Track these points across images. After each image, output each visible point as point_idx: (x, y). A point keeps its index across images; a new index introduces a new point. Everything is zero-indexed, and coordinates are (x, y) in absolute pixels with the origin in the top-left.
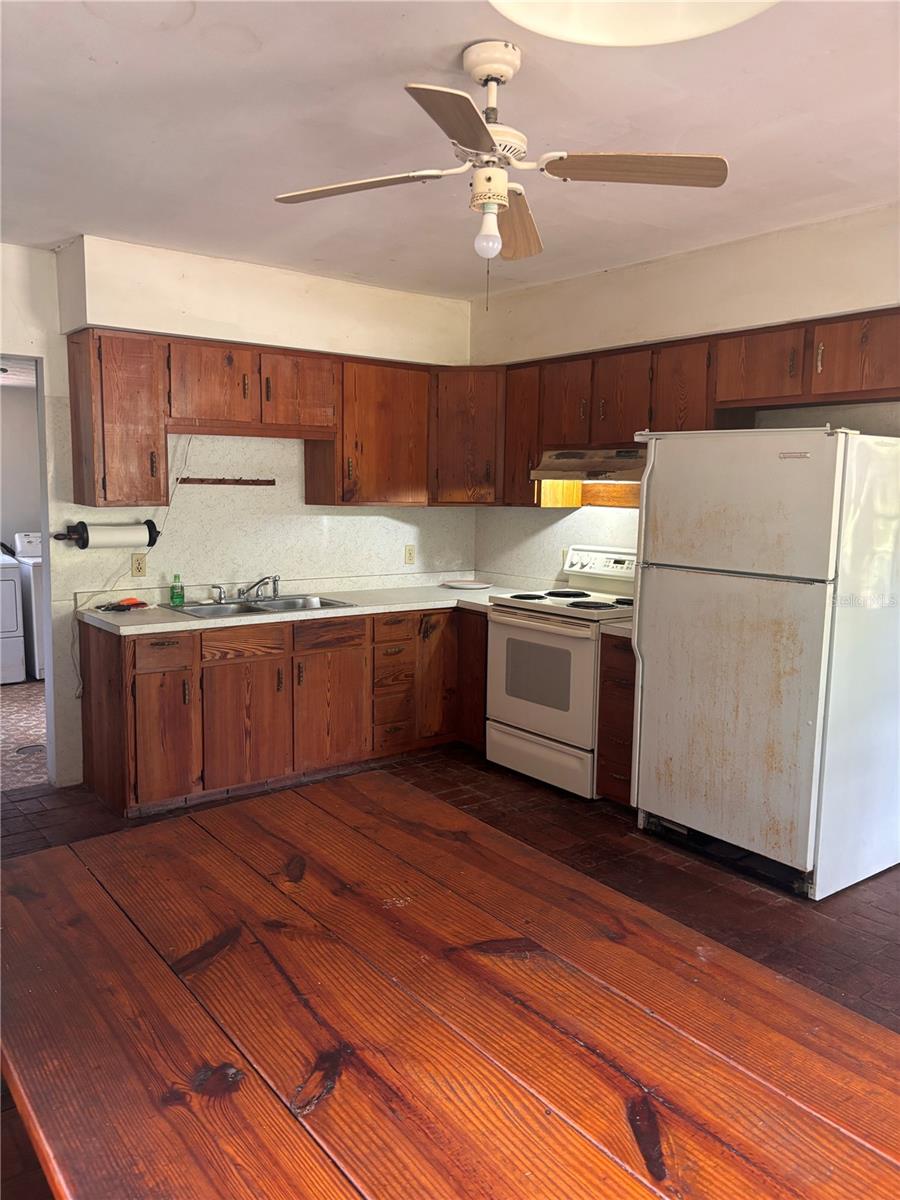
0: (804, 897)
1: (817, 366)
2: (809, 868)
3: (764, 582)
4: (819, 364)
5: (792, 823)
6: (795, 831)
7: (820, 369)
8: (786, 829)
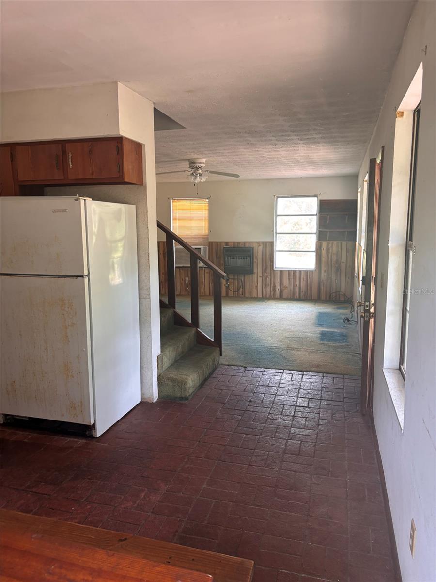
0: (92, 437)
1: (69, 165)
2: (92, 423)
3: (52, 279)
4: (70, 164)
5: (81, 402)
6: (83, 405)
7: (71, 166)
8: (79, 406)
